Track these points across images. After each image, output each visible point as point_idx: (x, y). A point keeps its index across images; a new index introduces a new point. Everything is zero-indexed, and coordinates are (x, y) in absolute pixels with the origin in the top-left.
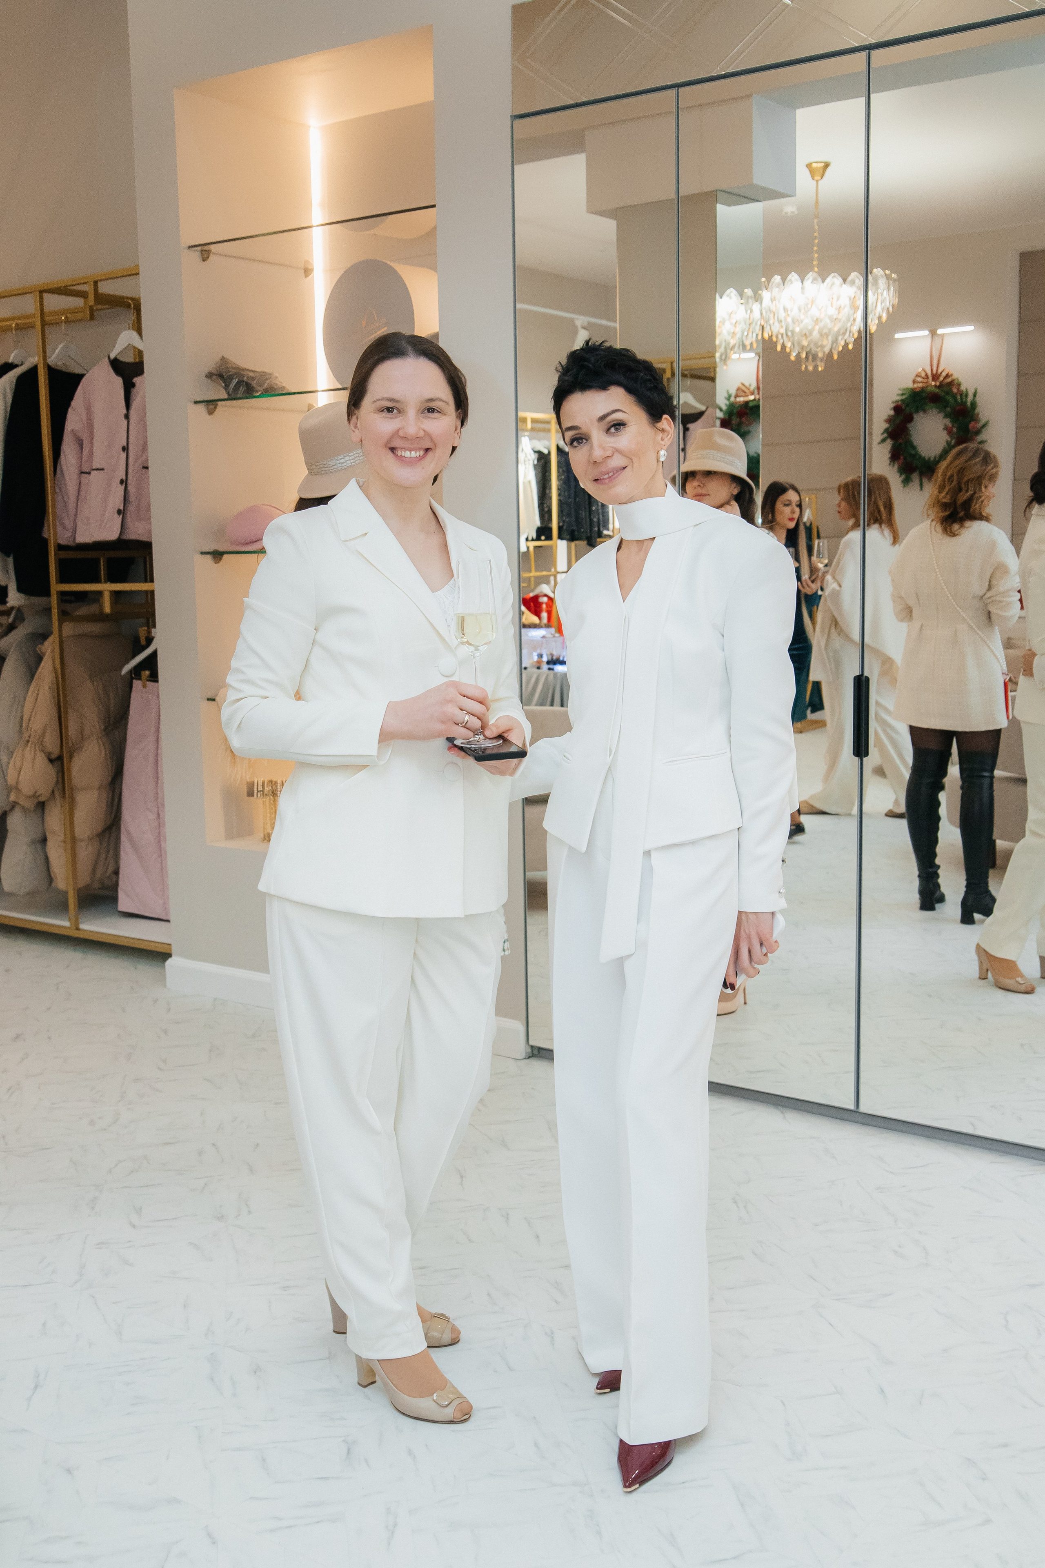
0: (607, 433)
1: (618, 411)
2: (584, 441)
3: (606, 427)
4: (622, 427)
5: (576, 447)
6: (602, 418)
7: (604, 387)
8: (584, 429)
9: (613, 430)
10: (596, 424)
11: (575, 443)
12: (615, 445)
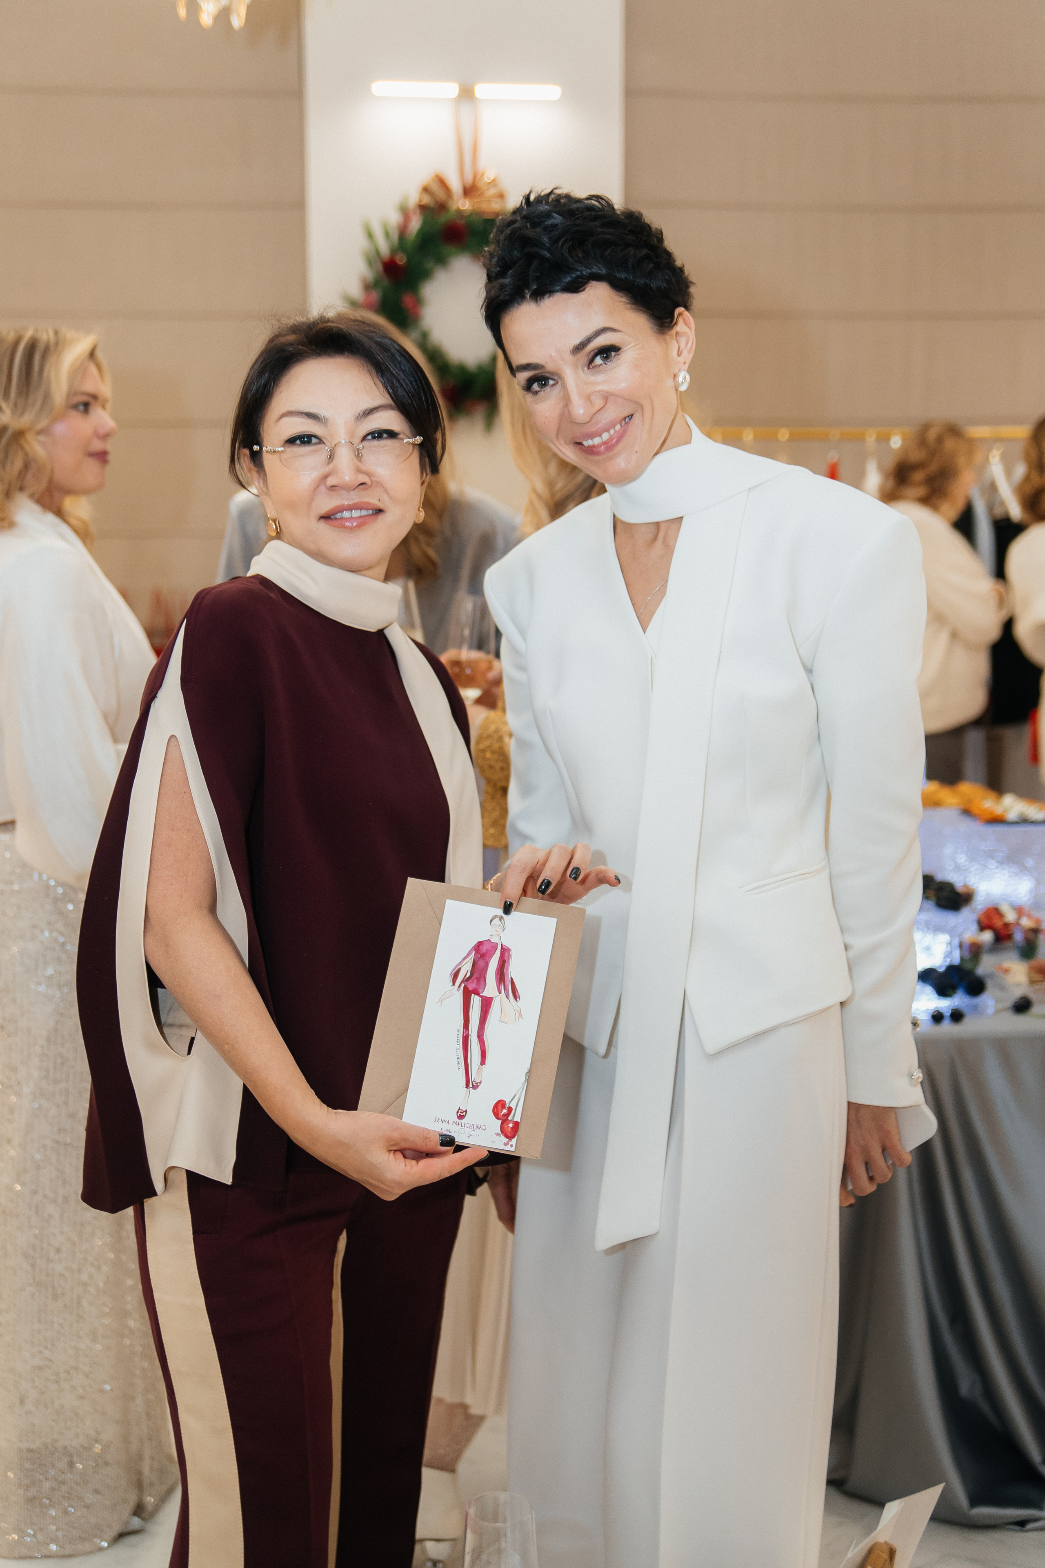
0: (589, 368)
1: (604, 330)
2: (551, 382)
3: (585, 360)
4: (613, 354)
5: (536, 393)
6: (578, 348)
7: (575, 287)
8: (550, 367)
9: (598, 360)
10: (569, 357)
11: (535, 387)
12: (604, 387)
